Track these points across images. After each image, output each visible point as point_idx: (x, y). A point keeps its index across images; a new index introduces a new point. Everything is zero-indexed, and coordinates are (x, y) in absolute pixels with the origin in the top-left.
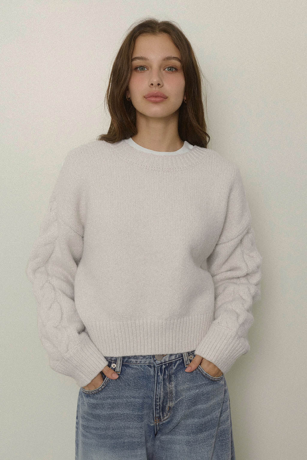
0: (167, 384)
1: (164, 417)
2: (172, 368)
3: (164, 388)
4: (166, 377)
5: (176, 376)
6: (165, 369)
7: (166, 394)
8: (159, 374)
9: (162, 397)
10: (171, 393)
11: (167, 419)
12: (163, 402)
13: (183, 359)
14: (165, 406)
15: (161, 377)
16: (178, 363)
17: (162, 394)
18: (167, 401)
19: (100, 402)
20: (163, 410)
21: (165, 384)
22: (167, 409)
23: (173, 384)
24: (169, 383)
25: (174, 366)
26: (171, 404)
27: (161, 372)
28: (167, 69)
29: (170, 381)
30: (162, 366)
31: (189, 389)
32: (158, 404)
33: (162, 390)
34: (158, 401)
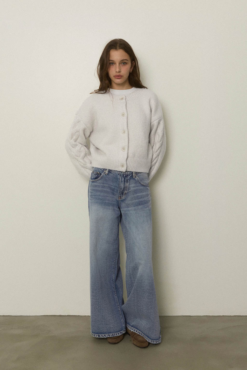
0: (126, 183)
1: (122, 197)
2: (128, 177)
3: (124, 184)
4: (126, 180)
5: (130, 181)
6: (125, 177)
7: (124, 188)
8: (122, 178)
9: (123, 188)
10: (127, 187)
11: (124, 198)
12: (123, 190)
13: (132, 175)
14: (123, 193)
15: (123, 179)
16: (130, 175)
17: (123, 186)
18: (124, 190)
19: (98, 184)
20: (122, 194)
21: (124, 183)
22: (124, 194)
23: (128, 183)
24: (127, 183)
25: (129, 176)
26: (126, 192)
27: (123, 178)
28: (122, 64)
29: (127, 182)
30: (124, 175)
31: (134, 187)
32: (121, 190)
33: (123, 185)
34: (121, 189)
